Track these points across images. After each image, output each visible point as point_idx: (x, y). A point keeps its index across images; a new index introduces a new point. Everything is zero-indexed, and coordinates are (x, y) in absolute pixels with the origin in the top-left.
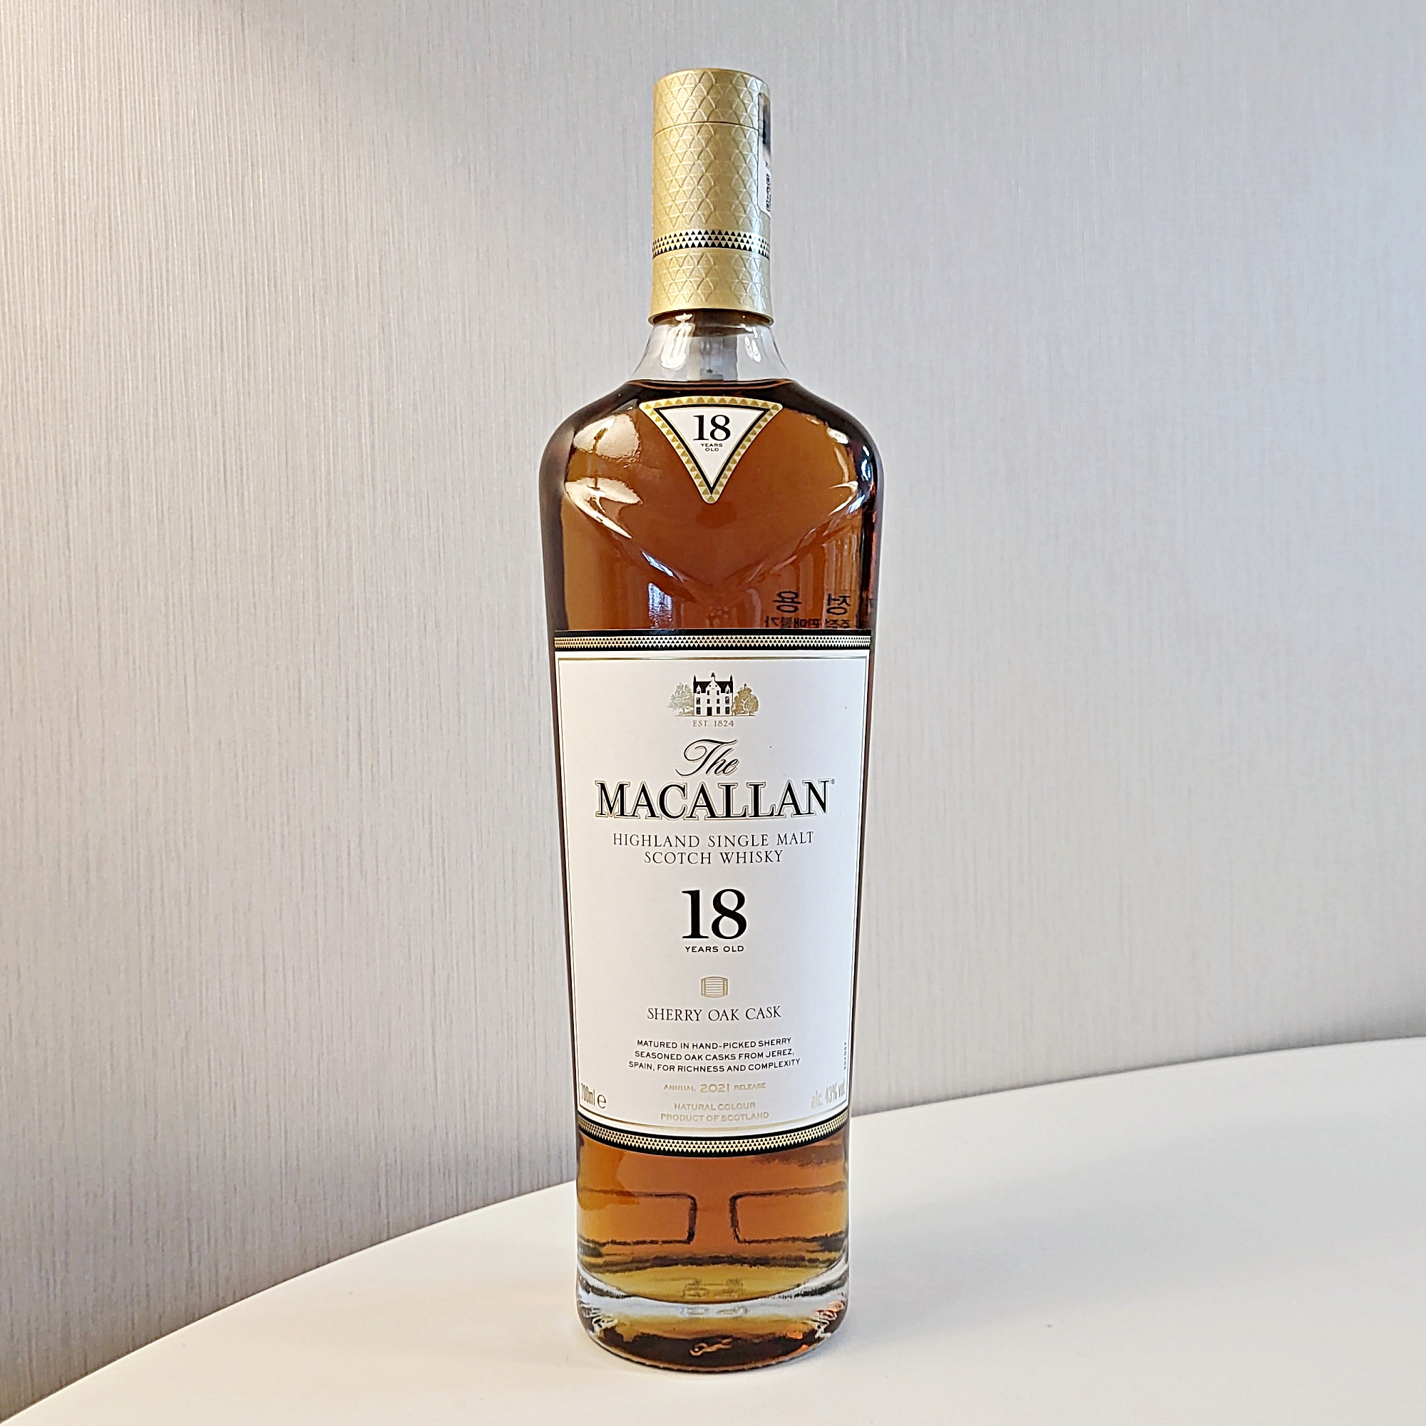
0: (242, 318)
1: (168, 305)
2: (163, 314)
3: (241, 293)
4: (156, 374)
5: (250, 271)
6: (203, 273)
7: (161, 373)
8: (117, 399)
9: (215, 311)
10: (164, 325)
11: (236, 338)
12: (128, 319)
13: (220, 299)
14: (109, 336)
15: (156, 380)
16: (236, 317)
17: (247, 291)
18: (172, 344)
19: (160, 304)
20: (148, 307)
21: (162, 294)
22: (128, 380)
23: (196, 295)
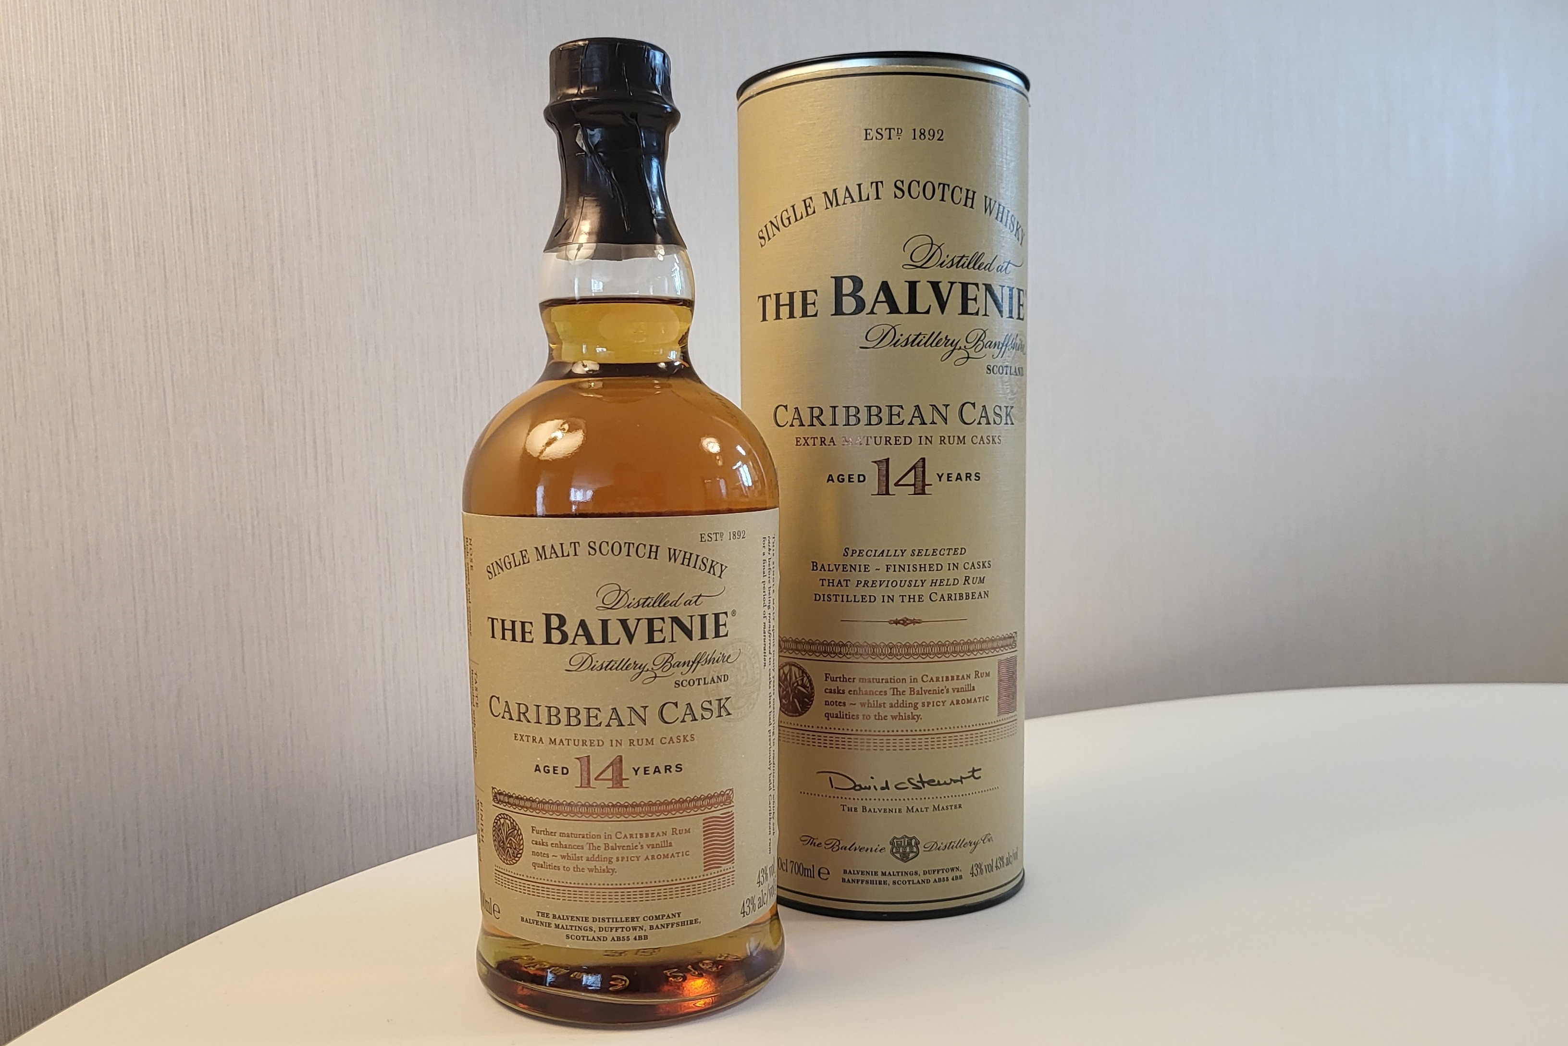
0: (201, 77)
1: (137, 65)
2: (133, 72)
3: (199, 57)
4: (128, 124)
5: (206, 37)
6: (166, 37)
7: (132, 124)
8: (95, 146)
9: (177, 70)
10: (133, 82)
11: (197, 94)
12: (102, 75)
13: (181, 60)
14: (86, 90)
15: (128, 130)
16: (196, 77)
17: (204, 54)
18: (141, 98)
19: (129, 63)
20: (119, 65)
21: (131, 55)
22: (104, 129)
23: (161, 56)
